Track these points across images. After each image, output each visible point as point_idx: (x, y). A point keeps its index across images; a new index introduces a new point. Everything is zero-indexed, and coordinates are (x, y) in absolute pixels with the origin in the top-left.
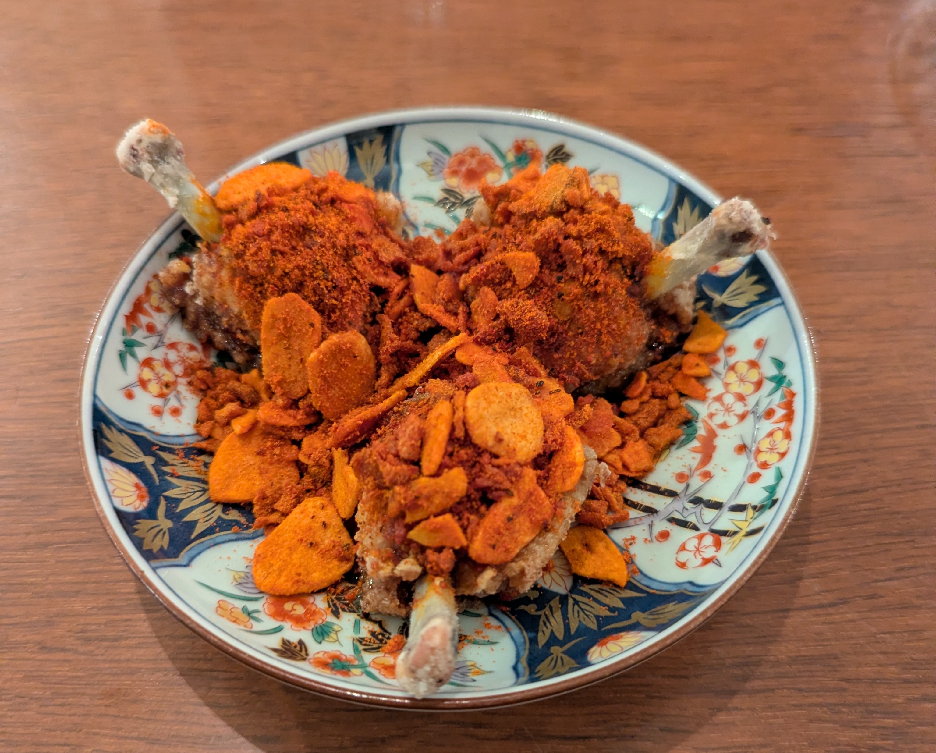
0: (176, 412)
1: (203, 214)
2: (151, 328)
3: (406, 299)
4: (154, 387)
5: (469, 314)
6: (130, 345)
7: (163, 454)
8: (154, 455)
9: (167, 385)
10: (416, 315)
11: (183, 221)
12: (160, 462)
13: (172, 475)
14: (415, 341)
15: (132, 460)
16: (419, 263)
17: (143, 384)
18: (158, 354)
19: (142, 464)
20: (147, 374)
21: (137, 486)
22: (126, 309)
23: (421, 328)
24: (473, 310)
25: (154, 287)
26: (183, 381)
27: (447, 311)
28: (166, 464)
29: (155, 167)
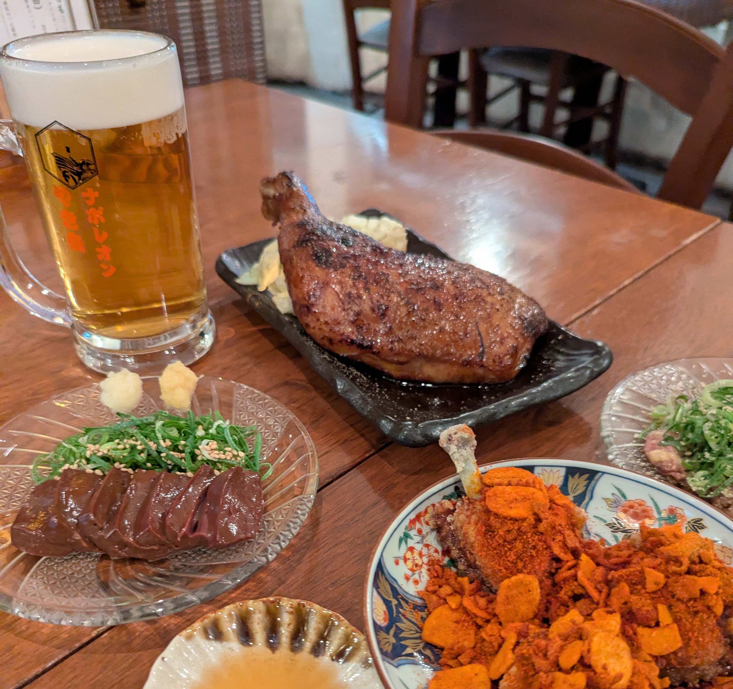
0: (416, 582)
1: (473, 482)
2: (420, 532)
3: (572, 571)
4: (410, 564)
5: (609, 595)
6: (406, 536)
7: (403, 602)
8: (398, 600)
9: (416, 565)
10: (575, 583)
11: (460, 481)
12: (399, 605)
13: (404, 615)
14: (570, 597)
15: (386, 598)
16: (588, 554)
17: (406, 560)
18: (418, 547)
19: (390, 602)
20: (409, 555)
21: (385, 612)
22: (412, 516)
23: (576, 592)
24: (612, 593)
25: (430, 510)
26: (425, 567)
27: (596, 588)
28: (402, 608)
29: (458, 449)
